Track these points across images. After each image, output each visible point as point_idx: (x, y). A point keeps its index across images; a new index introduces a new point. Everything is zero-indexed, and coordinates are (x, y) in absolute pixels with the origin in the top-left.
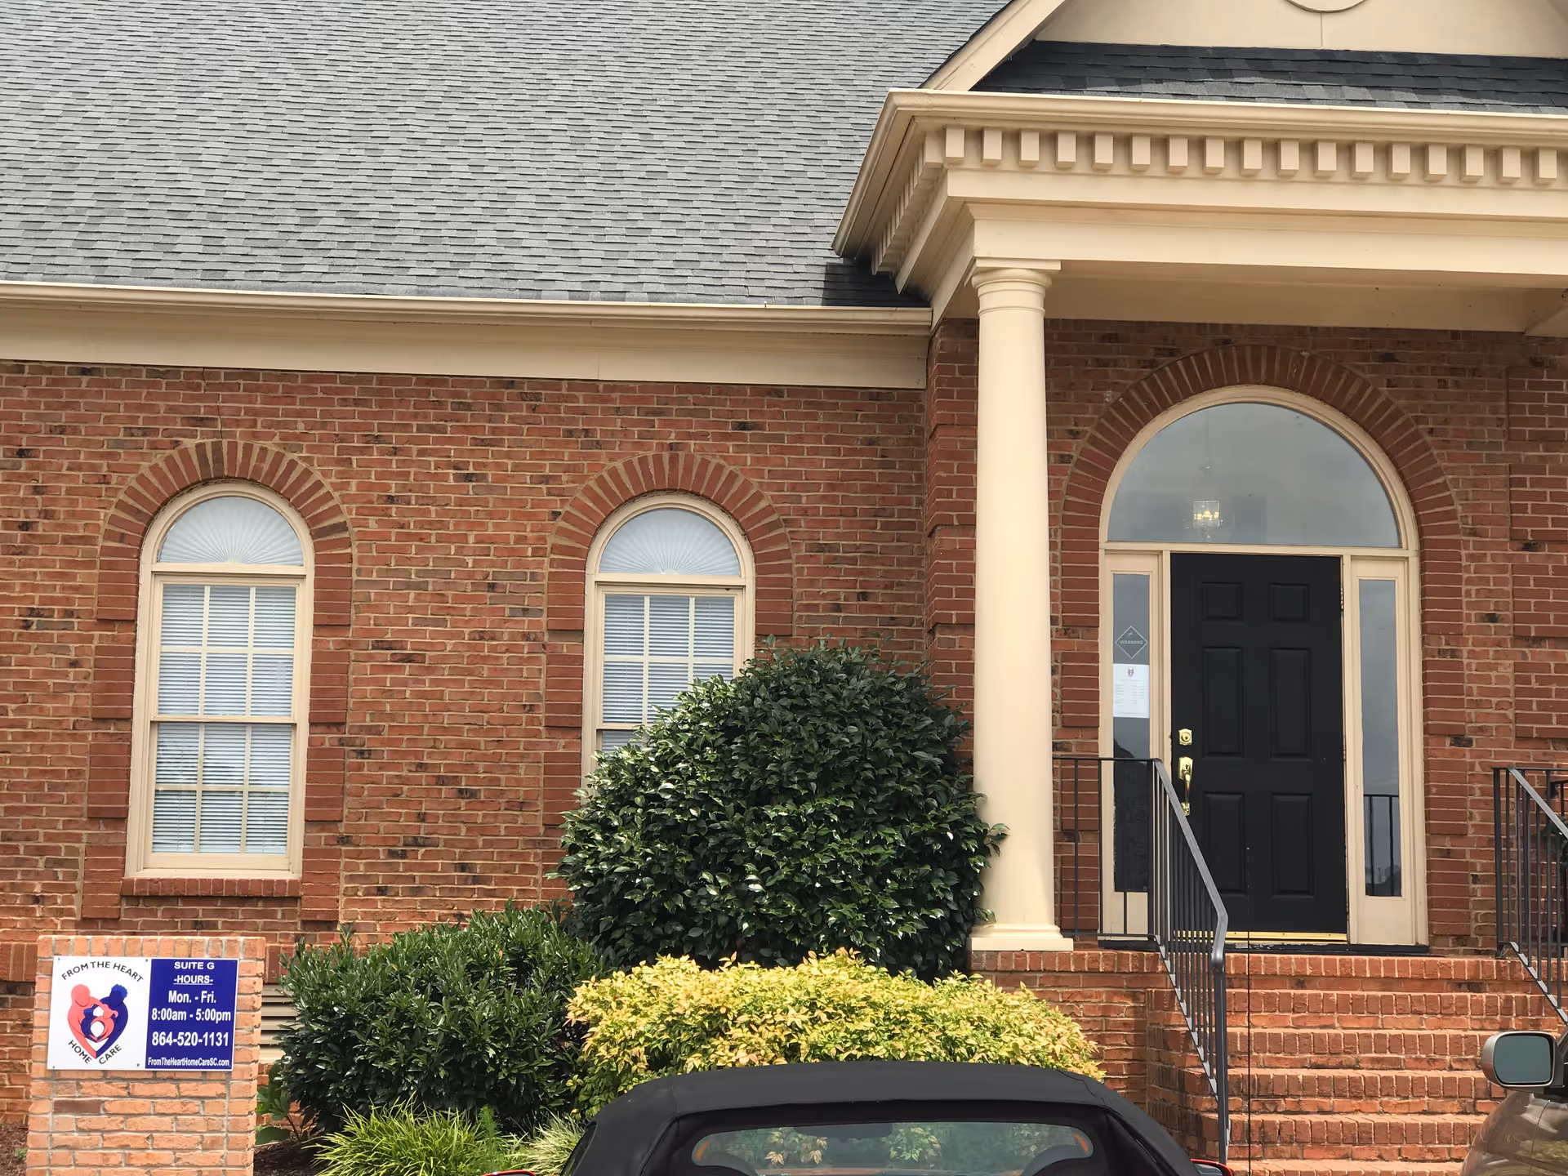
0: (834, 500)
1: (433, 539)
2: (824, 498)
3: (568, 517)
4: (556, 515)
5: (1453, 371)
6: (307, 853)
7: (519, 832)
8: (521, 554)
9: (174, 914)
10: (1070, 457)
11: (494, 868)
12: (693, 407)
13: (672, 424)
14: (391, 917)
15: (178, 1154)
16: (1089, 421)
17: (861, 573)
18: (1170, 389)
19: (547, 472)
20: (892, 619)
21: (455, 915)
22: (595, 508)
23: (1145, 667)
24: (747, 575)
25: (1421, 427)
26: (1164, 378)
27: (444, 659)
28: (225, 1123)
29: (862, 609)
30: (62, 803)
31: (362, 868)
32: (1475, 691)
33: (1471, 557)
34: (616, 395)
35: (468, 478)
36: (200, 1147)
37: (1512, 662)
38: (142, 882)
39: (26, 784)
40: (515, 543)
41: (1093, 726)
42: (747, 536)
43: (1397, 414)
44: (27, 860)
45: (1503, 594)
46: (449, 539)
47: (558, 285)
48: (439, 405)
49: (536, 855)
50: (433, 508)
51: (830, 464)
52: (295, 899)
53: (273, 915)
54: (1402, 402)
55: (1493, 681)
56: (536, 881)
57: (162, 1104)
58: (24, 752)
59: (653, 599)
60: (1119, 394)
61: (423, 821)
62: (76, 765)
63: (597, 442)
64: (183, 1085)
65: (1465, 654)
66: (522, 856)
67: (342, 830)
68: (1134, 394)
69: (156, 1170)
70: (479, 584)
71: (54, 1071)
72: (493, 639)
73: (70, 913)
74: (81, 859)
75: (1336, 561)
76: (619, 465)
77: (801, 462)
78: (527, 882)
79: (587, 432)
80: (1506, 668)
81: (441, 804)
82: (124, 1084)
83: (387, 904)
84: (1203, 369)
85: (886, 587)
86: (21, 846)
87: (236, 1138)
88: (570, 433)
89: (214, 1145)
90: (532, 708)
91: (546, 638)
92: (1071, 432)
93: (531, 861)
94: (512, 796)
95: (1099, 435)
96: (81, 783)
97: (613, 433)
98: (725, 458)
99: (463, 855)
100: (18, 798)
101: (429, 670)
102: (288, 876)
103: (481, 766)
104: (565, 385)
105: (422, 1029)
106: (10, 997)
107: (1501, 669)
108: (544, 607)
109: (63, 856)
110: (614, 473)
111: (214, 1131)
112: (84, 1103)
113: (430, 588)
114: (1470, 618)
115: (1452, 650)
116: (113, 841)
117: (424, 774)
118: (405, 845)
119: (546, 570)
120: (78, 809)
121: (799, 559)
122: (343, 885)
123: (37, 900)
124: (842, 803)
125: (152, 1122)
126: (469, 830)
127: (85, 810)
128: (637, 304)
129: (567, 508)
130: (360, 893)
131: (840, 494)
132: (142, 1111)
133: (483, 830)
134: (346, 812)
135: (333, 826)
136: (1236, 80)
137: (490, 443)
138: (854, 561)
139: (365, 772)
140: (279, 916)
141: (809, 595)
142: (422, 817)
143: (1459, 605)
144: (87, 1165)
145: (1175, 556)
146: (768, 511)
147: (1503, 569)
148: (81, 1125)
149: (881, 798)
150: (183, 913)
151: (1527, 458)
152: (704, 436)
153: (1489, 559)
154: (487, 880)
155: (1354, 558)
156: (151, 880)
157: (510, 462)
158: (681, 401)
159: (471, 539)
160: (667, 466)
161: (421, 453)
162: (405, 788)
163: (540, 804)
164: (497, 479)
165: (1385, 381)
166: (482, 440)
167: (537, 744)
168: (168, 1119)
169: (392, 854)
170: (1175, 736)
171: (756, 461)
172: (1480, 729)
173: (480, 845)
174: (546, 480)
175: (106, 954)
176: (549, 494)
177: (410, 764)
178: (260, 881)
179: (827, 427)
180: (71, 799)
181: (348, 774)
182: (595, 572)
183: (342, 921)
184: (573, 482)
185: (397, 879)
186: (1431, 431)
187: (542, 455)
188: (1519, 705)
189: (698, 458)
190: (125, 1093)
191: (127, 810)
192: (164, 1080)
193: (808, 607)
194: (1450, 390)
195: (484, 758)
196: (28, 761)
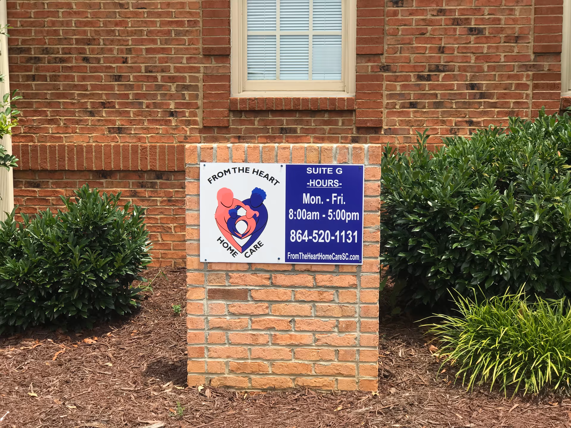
6: (359, 78)
7: (514, 59)
9: (266, 123)
11: (496, 87)
14: (420, 124)
15: (318, 336)
21: (466, 122)
28: (357, 310)
30: (184, 45)
31: (398, 88)
36: (336, 330)
38: (243, 100)
39: (159, 31)
44: (163, 86)
49: (528, 76)
52: (351, 112)
53: (336, 123)
56: (527, 95)
57: (301, 293)
58: (157, 8)
61: (443, 52)
62: (193, 17)
64: (319, 277)
66: (517, 77)
67: (383, 61)
69: (299, 349)
71: (206, 264)
73: (195, 123)
74: (200, 84)
78: (520, 96)
81: (456, 39)
82: (267, 275)
83: (418, 115)
86: (159, 76)
87: (367, 322)
89: (348, 328)
93: (524, 81)
94: (509, 32)
96: (197, 30)
99: (473, 77)
100: (154, 41)
102: (344, 95)
103: (486, 10)
105: (508, 221)
106: (158, 181)
109: (188, 83)
111: (348, 317)
112: (233, 291)
116: (221, 71)
117: (443, 17)
118: (430, 71)
120: (196, 49)
122: (385, 101)
123: (172, 114)
125: (293, 308)
126: (477, 58)
127: (201, 50)
130: (397, 107)
132: (285, 298)
133: (487, 58)
134: (386, 47)
135: (376, 58)
139: (400, 17)
140: (340, 124)
142: (442, 50)
144: (239, 344)
148: (232, 310)
150: (272, 122)
154: (490, 96)
156: (250, 99)
162: (429, 28)
163: (531, 38)
168: (307, 306)
169: (420, 78)
173: (486, 69)
175: (245, 161)
177: (433, 10)
178: (326, 99)
180: (191, 42)
181: (387, 19)
183: (385, 127)
185: (424, 96)
190: (268, 283)
191: (230, 48)
192: (302, 272)
196: (159, 15)
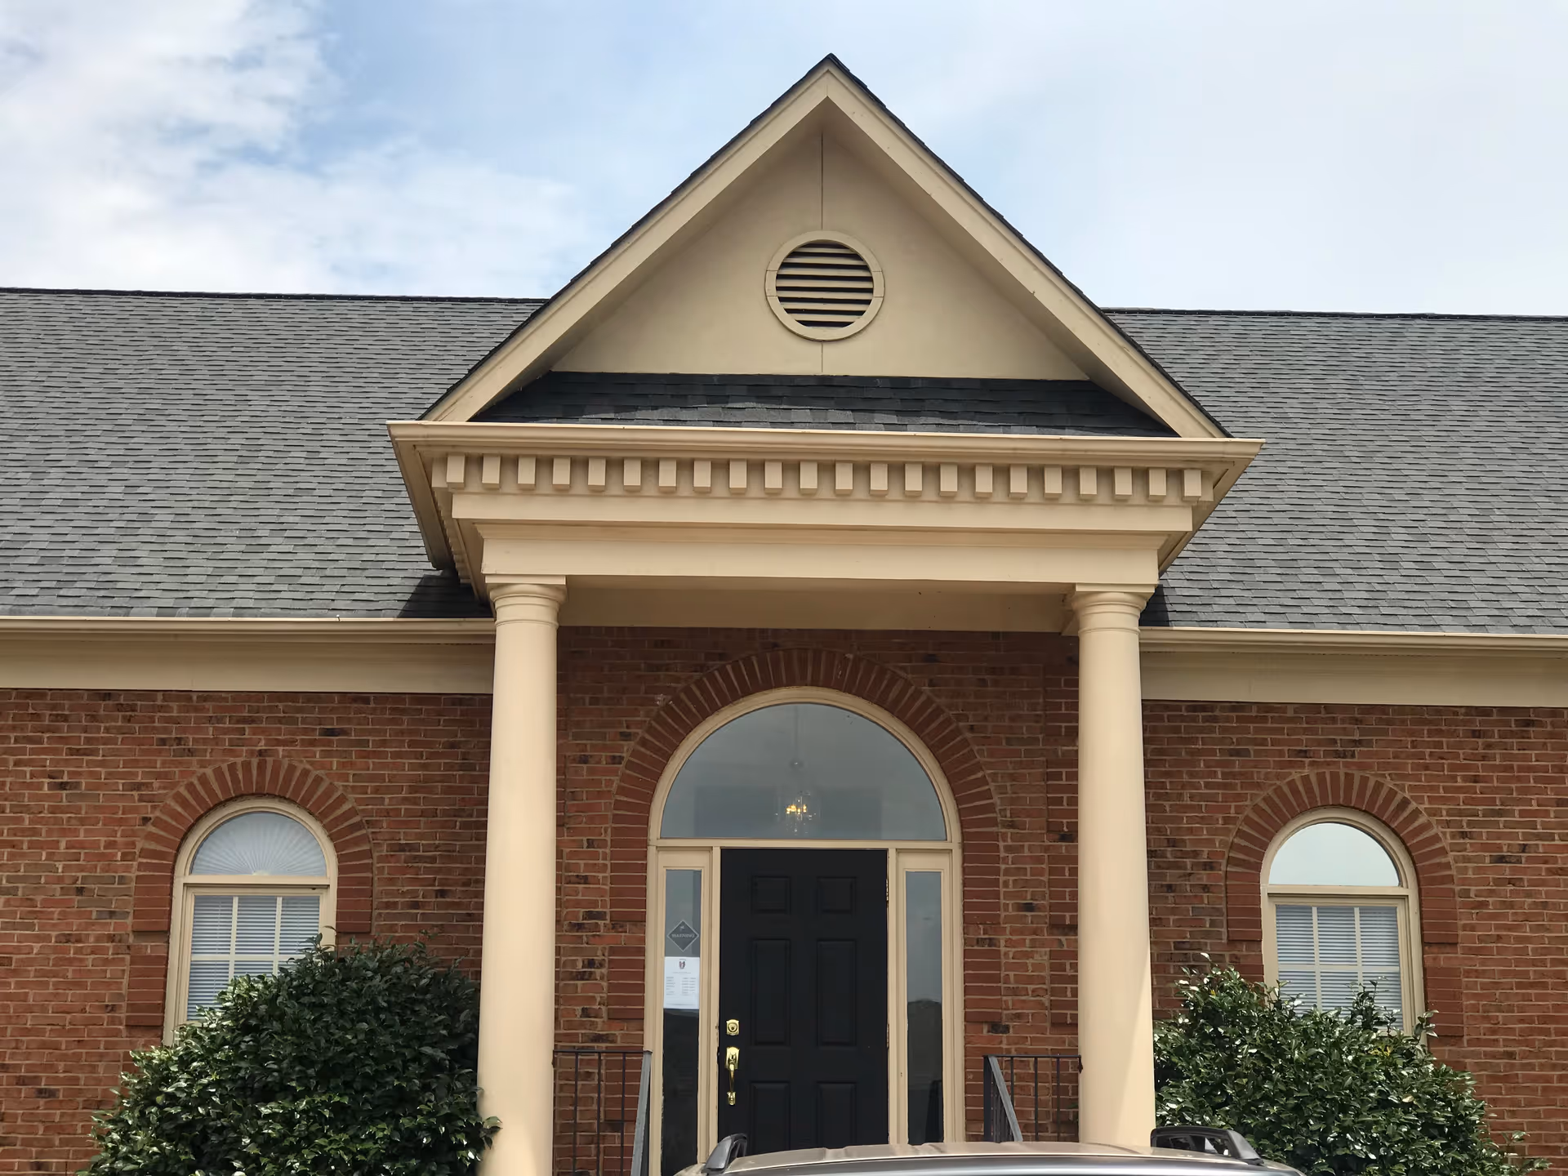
0: (415, 801)
1: (25, 846)
2: (405, 800)
3: (158, 822)
4: (146, 820)
5: (993, 671)
8: (110, 858)
10: (622, 758)
12: (282, 715)
13: (263, 731)
16: (640, 724)
17: (439, 871)
18: (719, 692)
19: (139, 779)
20: (469, 915)
22: (183, 812)
23: (696, 959)
24: (330, 875)
25: (961, 724)
26: (714, 681)
27: (31, 962)
29: (439, 906)
32: (1012, 978)
33: (1008, 849)
34: (208, 705)
35: (63, 786)
37: (1048, 949)
40: (105, 848)
41: (639, 1018)
42: (331, 837)
43: (938, 711)
45: (1040, 883)
46: (41, 845)
47: (151, 602)
48: (36, 717)
50: (26, 816)
51: (412, 767)
54: (942, 701)
55: (1030, 968)
59: (242, 900)
60: (669, 697)
63: (189, 750)
65: (1002, 943)
68: (683, 696)
70: (68, 889)
72: (78, 941)
75: (883, 853)
76: (209, 771)
77: (385, 766)
79: (179, 741)
80: (1042, 957)
84: (752, 674)
85: (464, 884)
88: (163, 742)
90: (113, 1008)
91: (131, 940)
92: (622, 734)
95: (648, 737)
97: (205, 741)
98: (312, 763)
101: (15, 973)
104: (160, 696)
107: (1037, 957)
108: (130, 910)
110: (203, 780)
113: (20, 893)
114: (1007, 908)
115: (990, 939)
119: (133, 874)
121: (381, 859)
124: (337, 1099)
128: (223, 619)
129: (158, 813)
131: (422, 795)
136: (730, 405)
137: (86, 753)
138: (433, 859)
141: (388, 893)
143: (997, 895)
145: (725, 852)
146: (352, 812)
147: (1039, 860)
149: (378, 1093)
151: (1064, 753)
152: (293, 742)
153: (1026, 850)
155: (899, 851)
157: (103, 771)
158: (271, 709)
159: (63, 845)
160: (255, 772)
161: (17, 763)
164: (89, 787)
165: (927, 682)
166: (78, 750)
167: (116, 1043)
170: (722, 1027)
171: (342, 765)
172: (1018, 1016)
174: (138, 787)
176: (140, 800)
179: (411, 732)
182: (183, 876)
184: (164, 788)
186: (972, 729)
187: (135, 763)
188: (1053, 992)
189: (286, 762)
193: (388, 905)
194: (989, 689)
195: (64, 1057)
